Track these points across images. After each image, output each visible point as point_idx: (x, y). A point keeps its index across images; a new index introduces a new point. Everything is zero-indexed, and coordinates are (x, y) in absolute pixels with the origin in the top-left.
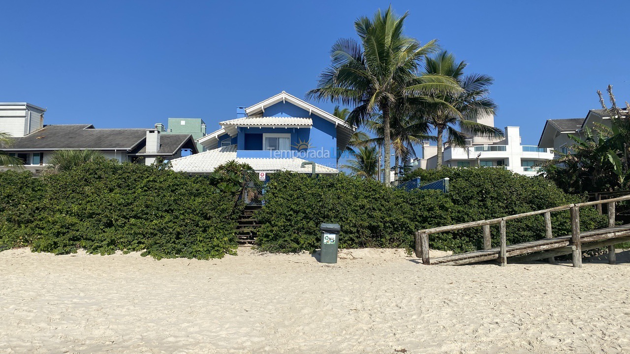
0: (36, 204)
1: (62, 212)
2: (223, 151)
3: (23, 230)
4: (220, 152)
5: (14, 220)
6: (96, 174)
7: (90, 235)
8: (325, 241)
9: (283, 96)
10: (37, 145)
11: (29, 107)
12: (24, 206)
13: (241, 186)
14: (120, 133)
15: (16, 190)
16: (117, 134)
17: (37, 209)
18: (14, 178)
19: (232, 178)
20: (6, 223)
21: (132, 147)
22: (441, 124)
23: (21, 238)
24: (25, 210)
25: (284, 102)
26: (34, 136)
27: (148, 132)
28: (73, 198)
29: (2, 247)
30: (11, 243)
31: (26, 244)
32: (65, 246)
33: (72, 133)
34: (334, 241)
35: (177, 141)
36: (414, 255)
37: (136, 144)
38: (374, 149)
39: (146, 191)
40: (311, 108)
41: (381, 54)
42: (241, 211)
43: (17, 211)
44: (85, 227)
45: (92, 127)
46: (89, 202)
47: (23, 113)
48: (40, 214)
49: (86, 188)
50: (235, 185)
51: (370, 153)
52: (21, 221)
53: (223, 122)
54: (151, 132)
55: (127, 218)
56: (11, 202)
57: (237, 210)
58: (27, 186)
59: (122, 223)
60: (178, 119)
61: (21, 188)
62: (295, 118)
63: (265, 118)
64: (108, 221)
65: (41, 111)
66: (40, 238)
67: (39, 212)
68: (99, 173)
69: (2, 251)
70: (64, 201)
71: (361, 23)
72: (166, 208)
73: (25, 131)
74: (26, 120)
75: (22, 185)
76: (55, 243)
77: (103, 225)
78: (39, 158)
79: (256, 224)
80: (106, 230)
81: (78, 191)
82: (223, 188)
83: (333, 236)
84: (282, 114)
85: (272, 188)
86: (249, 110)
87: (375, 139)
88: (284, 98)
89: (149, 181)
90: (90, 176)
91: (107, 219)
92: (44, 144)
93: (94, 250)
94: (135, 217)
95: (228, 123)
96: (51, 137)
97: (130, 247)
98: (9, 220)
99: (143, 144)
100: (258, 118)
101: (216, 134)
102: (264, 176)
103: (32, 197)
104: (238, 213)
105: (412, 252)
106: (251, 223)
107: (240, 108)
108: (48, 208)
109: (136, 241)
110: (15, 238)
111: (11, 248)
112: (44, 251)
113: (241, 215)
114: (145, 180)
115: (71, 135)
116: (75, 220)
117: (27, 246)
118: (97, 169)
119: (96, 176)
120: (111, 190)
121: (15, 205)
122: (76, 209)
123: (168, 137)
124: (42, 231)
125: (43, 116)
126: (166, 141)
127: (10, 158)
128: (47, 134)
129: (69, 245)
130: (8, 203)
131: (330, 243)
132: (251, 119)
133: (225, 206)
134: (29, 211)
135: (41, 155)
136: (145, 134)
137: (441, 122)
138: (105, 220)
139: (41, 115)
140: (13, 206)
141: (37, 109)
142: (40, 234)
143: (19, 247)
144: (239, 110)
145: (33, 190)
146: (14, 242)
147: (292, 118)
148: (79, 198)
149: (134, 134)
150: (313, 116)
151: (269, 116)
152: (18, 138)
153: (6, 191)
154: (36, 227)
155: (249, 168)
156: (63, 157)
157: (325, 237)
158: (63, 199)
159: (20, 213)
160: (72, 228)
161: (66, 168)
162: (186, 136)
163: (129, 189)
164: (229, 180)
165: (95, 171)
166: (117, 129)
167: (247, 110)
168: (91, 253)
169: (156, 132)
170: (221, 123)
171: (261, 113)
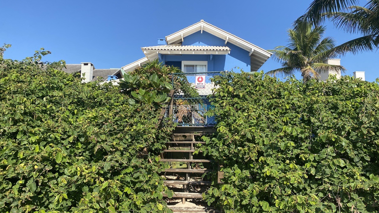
9: (202, 25)
13: (168, 96)
19: (154, 83)
25: (202, 32)
27: (83, 65)
35: (108, 74)
40: (228, 36)
42: (168, 135)
50: (159, 93)
54: (85, 64)
57: (163, 135)
62: (212, 46)
63: (184, 46)
79: (194, 158)
82: (140, 97)
84: (199, 43)
86: (169, 38)
88: (202, 27)
100: (178, 46)
104: (164, 138)
106: (186, 155)
113: (169, 142)
126: (99, 74)
132: (171, 47)
133: (142, 126)
144: (160, 42)
147: (209, 46)
150: (229, 44)
151: (188, 45)
167: (168, 38)
169: (89, 65)
170: (143, 48)
171: (180, 43)
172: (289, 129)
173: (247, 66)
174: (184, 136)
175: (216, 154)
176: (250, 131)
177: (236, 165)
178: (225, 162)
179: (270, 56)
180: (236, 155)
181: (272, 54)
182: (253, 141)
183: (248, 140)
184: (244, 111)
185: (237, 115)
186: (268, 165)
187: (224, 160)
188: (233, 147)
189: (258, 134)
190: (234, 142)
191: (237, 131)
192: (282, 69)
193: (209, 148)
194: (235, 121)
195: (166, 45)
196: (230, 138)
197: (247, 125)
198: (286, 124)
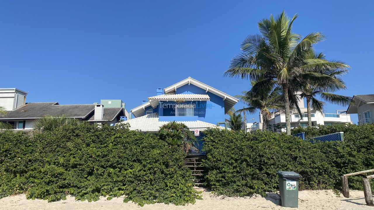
0: (29, 157)
1: (50, 163)
2: (149, 117)
3: (19, 180)
4: (147, 117)
5: (11, 170)
6: (74, 132)
7: (76, 183)
8: (287, 187)
9: (189, 80)
10: (22, 116)
11: (17, 91)
12: (20, 159)
14: (76, 107)
15: (12, 146)
16: (74, 108)
17: (30, 161)
18: (11, 136)
20: (5, 173)
21: (85, 116)
22: (309, 95)
23: (17, 186)
24: (20, 162)
25: (189, 85)
26: (19, 110)
27: (96, 106)
28: (58, 152)
29: (1, 195)
30: (9, 191)
31: (22, 191)
32: (56, 193)
33: (45, 108)
34: (295, 187)
35: (114, 112)
36: (342, 195)
37: (88, 114)
38: (240, 116)
39: (115, 145)
40: (208, 88)
41: (280, 43)
43: (14, 163)
44: (71, 176)
45: (57, 104)
46: (71, 155)
47: (13, 95)
48: (32, 165)
49: (68, 144)
50: (178, 139)
51: (237, 118)
52: (16, 171)
53: (150, 98)
54: (98, 106)
55: (105, 168)
56: (9, 155)
58: (21, 143)
59: (102, 172)
60: (106, 100)
61: (16, 144)
62: (197, 95)
63: (176, 94)
64: (90, 171)
65: (24, 94)
66: (33, 186)
67: (31, 163)
68: (77, 132)
69: (1, 198)
70: (51, 155)
71: (263, 23)
72: (135, 158)
73: (14, 107)
74: (15, 100)
75: (17, 141)
76: (47, 191)
77: (87, 174)
78: (22, 124)
80: (89, 178)
81: (61, 146)
82: (170, 142)
83: (294, 183)
84: (188, 92)
85: (209, 141)
86: (167, 90)
87: (248, 108)
88: (190, 82)
89: (116, 137)
90: (70, 135)
91: (89, 169)
92: (26, 115)
93: (82, 197)
94: (111, 166)
95: (154, 98)
96: (31, 110)
97: (111, 193)
98: (7, 170)
99: (92, 114)
100: (172, 95)
101: (143, 106)
102: (199, 133)
103: (25, 151)
105: (339, 193)
107: (159, 89)
108: (38, 160)
109: (117, 188)
110: (12, 186)
111: (9, 195)
112: (37, 198)
114: (113, 137)
115: (44, 109)
116: (61, 170)
117: (22, 193)
118: (75, 129)
119: (75, 134)
120: (88, 145)
121: (12, 158)
122: (62, 160)
123: (107, 110)
124: (36, 180)
125: (26, 97)
126: (107, 112)
127: (4, 125)
128: (28, 109)
129: (59, 193)
130: (6, 156)
131: (292, 189)
132: (168, 95)
134: (24, 163)
135: (24, 123)
136: (94, 107)
137: (309, 94)
138: (88, 170)
139: (25, 97)
140: (10, 158)
141: (22, 92)
142: (33, 182)
143: (16, 194)
144: (158, 90)
145: (26, 146)
146: (12, 189)
147: (195, 94)
148: (63, 152)
149: (86, 108)
150: (209, 93)
151: (180, 93)
152: (9, 112)
153: (5, 147)
154: (30, 177)
155: (185, 127)
156: (46, 121)
157: (287, 183)
158: (50, 152)
159: (16, 164)
160: (61, 177)
161: (49, 128)
162: (119, 109)
163: (101, 144)
164: (174, 135)
165: (73, 131)
166: (74, 105)
167: (165, 90)
168: (79, 200)
169: (101, 106)
170: (149, 98)
171: (174, 92)
172: (233, 156)
173: (222, 108)
174: (190, 160)
175: (207, 166)
176: (220, 157)
177: (215, 169)
178: (211, 169)
179: (237, 102)
180: (215, 166)
181: (239, 100)
182: (220, 161)
183: (219, 160)
184: (217, 149)
185: (215, 151)
186: (224, 168)
187: (211, 168)
188: (213, 163)
189: (222, 158)
190: (214, 161)
191: (215, 157)
192: (247, 108)
193: (205, 164)
194: (214, 153)
195: (164, 95)
196: (212, 160)
197: (219, 155)
198: (233, 154)
